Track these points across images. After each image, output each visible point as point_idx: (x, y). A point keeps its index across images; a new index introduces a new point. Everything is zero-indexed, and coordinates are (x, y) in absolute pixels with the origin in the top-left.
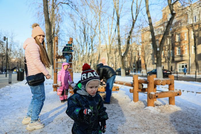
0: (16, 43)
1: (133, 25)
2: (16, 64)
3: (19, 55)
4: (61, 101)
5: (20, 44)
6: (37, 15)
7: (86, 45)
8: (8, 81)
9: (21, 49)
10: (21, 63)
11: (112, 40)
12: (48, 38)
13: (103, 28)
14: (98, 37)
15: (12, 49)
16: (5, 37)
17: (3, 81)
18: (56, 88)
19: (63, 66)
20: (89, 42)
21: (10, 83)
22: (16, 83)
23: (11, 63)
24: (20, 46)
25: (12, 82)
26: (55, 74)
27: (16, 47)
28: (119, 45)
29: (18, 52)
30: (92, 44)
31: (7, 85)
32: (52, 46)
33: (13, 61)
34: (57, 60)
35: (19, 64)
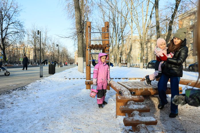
0: (49, 38)
1: (177, 7)
2: (50, 57)
3: (52, 49)
4: (98, 105)
5: (53, 39)
6: (67, 8)
7: (116, 36)
8: (39, 74)
9: (53, 43)
10: (54, 57)
11: (147, 29)
12: (79, 27)
13: (136, 15)
14: (130, 26)
15: (46, 44)
16: (39, 31)
17: (36, 74)
18: (89, 85)
19: (100, 57)
20: (119, 33)
21: (41, 76)
22: (47, 77)
23: (46, 56)
24: (53, 41)
25: (43, 76)
26: (88, 68)
27: (50, 42)
28: (158, 33)
29: (52, 46)
30: (122, 35)
31: (38, 80)
32: (83, 36)
33: (47, 55)
34: (90, 50)
35: (52, 57)
